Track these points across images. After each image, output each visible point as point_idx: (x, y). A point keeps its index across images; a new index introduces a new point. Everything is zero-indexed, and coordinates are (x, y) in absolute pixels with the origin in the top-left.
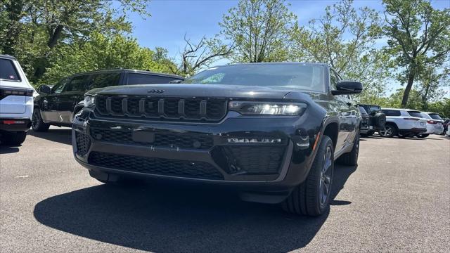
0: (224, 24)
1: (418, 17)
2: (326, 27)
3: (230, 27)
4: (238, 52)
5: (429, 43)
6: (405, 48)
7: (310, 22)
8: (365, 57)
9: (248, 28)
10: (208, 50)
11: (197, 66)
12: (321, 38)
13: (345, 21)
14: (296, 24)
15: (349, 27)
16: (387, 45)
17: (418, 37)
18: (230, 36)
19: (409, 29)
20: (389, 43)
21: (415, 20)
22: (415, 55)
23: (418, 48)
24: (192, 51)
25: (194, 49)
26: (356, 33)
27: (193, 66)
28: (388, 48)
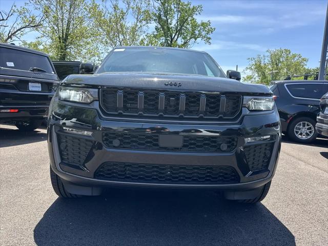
1: (173, 7)
2: (115, 8)
4: (47, 25)
5: (179, 32)
6: (166, 35)
8: (142, 40)
10: (19, 21)
11: (10, 37)
13: (128, 4)
15: (131, 9)
16: (155, 30)
17: (172, 25)
18: (39, 7)
19: (168, 17)
20: (156, 29)
21: (171, 10)
22: (171, 42)
23: (174, 35)
24: (3, 20)
25: (5, 18)
26: (136, 17)
27: (5, 38)
28: (155, 33)
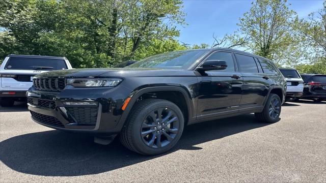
0: (240, 24)
2: (324, 17)
3: (245, 26)
7: (309, 15)
9: (258, 25)
12: (319, 26)
14: (297, 18)
25: (220, 43)
